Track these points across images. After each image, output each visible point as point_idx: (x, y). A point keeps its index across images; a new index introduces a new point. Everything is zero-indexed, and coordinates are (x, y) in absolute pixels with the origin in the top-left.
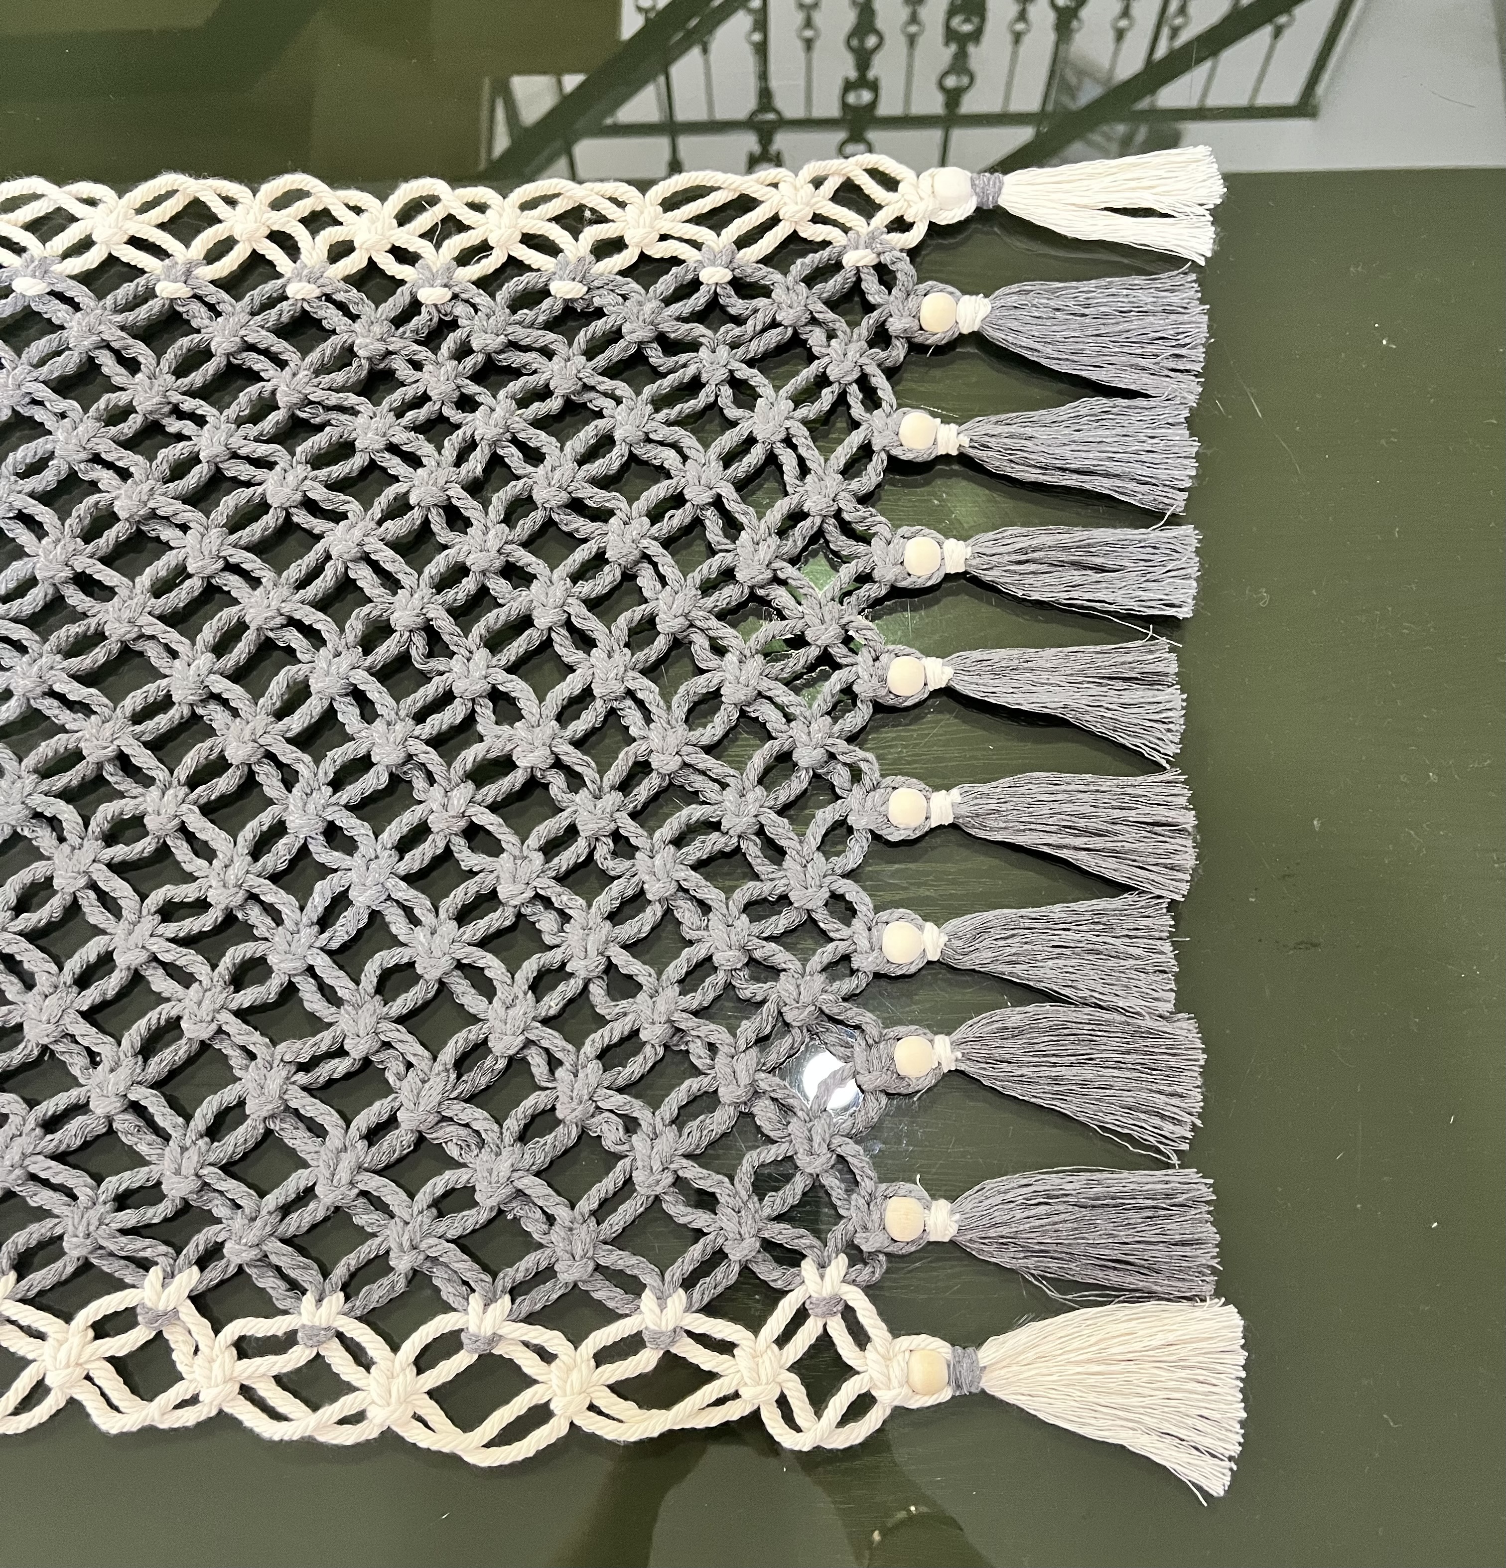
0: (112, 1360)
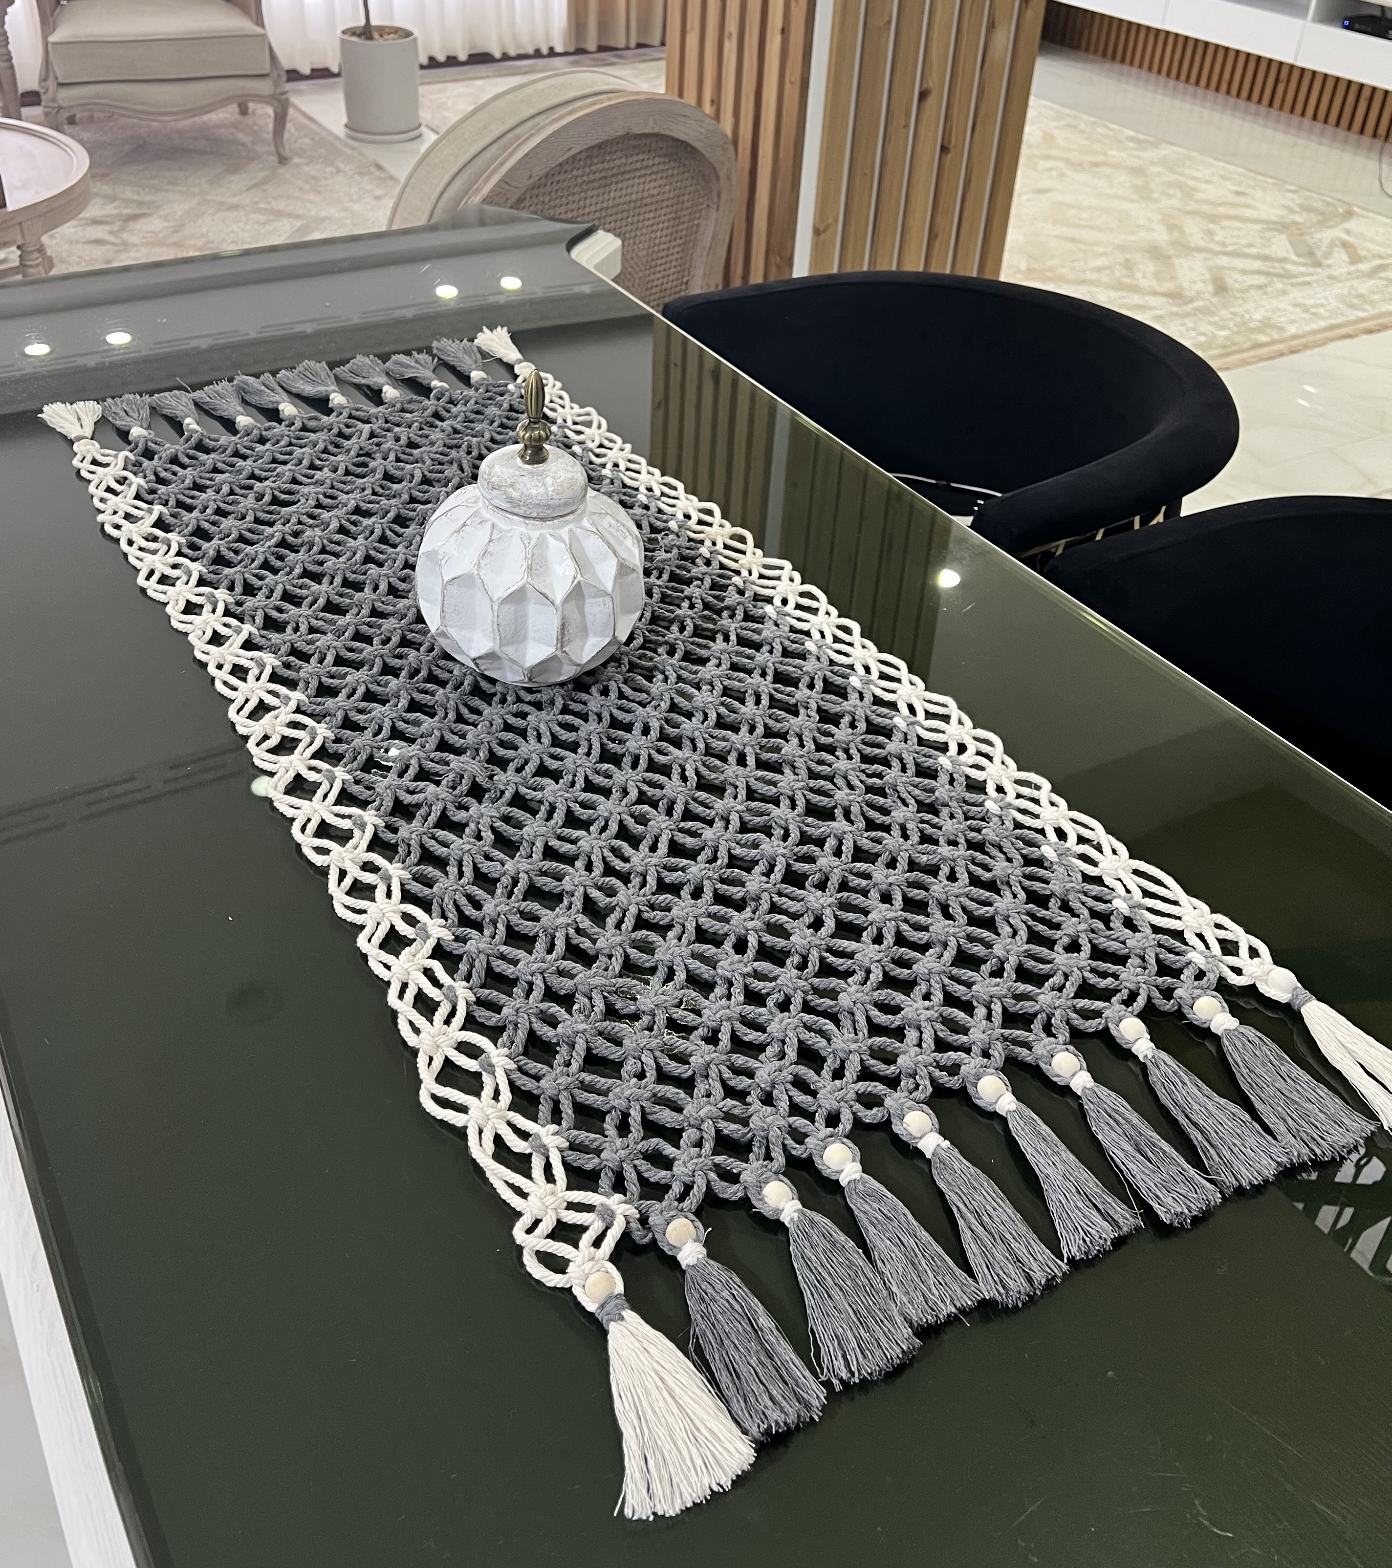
0: (392, 927)
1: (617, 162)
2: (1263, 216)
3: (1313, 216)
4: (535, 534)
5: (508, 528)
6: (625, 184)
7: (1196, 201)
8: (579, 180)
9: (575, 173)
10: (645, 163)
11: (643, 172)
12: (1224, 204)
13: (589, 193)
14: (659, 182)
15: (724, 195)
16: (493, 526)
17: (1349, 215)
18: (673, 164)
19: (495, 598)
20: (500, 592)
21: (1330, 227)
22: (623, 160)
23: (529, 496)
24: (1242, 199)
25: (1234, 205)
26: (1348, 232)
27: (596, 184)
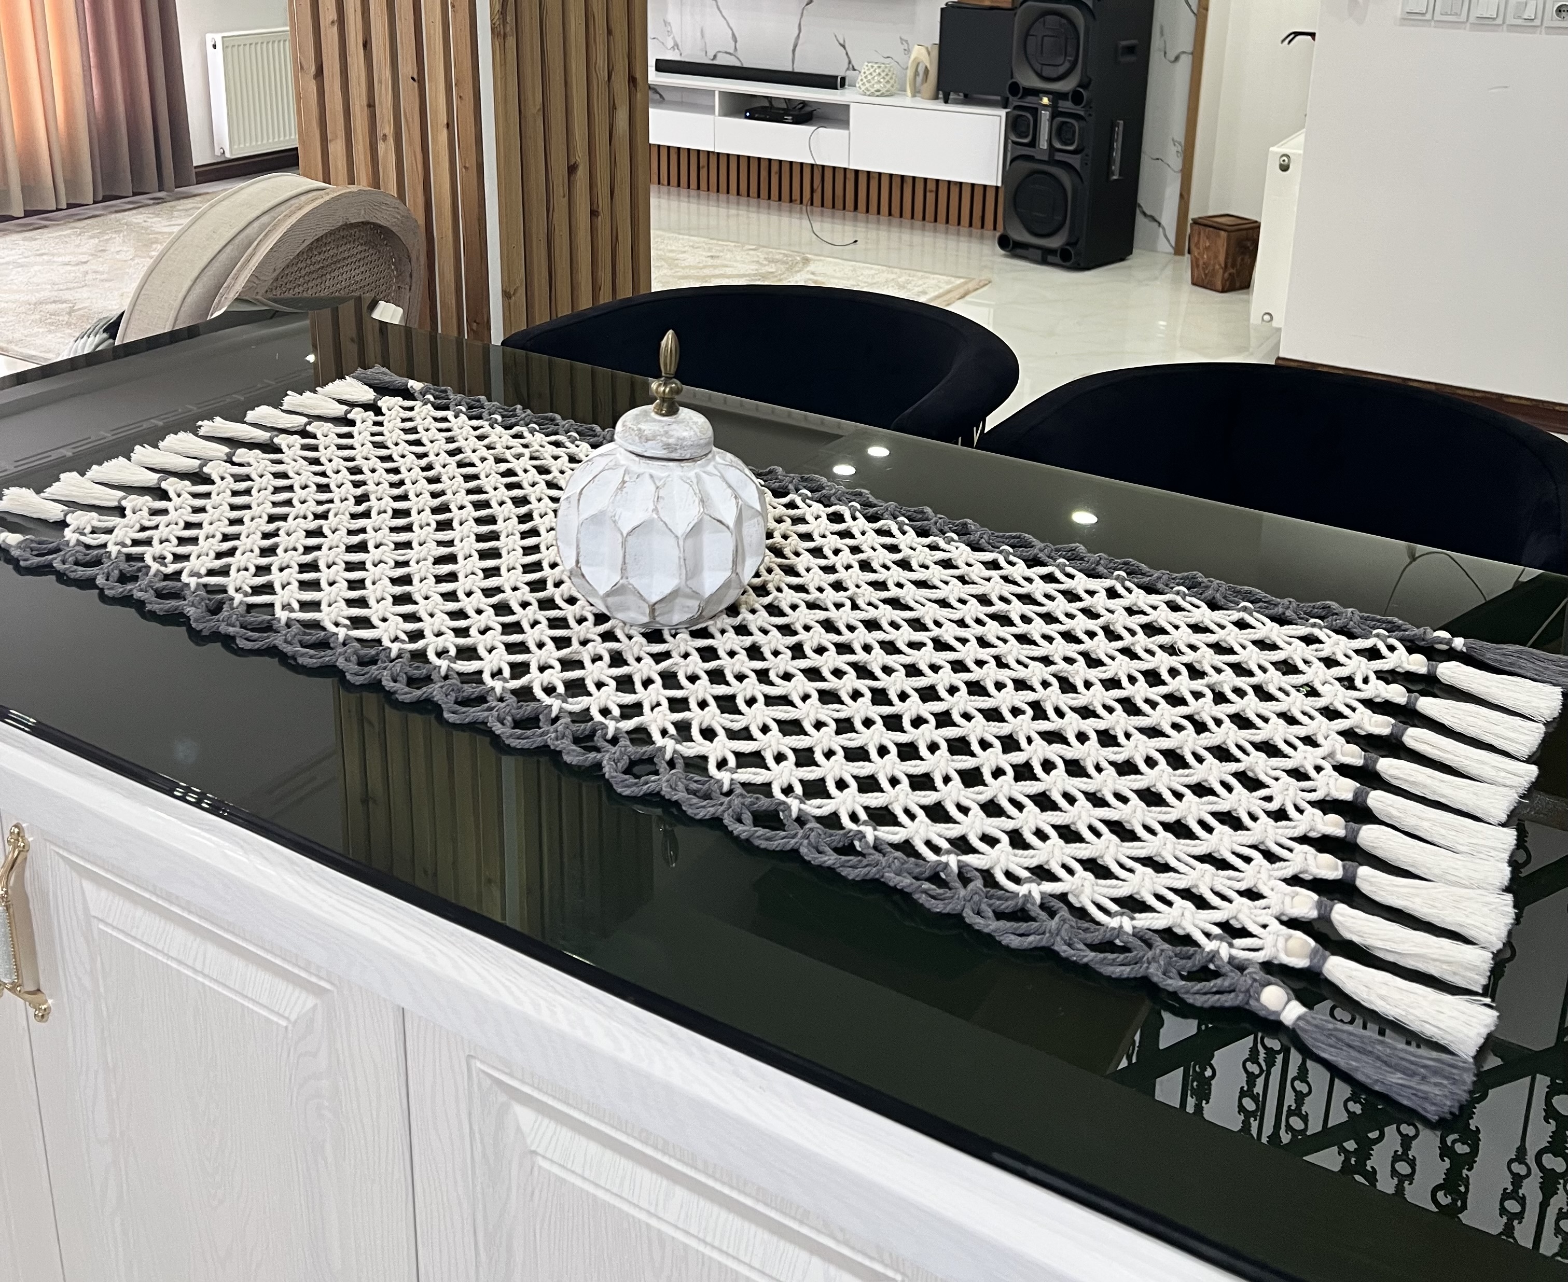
1: (331, 252)
2: (742, 272)
3: (778, 265)
4: (692, 474)
5: (666, 474)
6: (336, 273)
7: (683, 268)
8: (303, 272)
9: (300, 265)
10: (351, 252)
11: (350, 260)
12: (705, 267)
13: (310, 284)
14: (362, 269)
15: (414, 275)
16: (651, 476)
17: (806, 261)
18: (371, 251)
19: (679, 535)
20: (681, 529)
21: (798, 272)
22: (335, 251)
23: (684, 439)
24: (718, 262)
25: (714, 267)
26: (813, 273)
27: (315, 275)
